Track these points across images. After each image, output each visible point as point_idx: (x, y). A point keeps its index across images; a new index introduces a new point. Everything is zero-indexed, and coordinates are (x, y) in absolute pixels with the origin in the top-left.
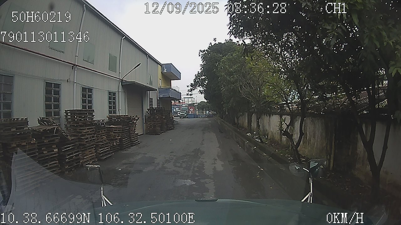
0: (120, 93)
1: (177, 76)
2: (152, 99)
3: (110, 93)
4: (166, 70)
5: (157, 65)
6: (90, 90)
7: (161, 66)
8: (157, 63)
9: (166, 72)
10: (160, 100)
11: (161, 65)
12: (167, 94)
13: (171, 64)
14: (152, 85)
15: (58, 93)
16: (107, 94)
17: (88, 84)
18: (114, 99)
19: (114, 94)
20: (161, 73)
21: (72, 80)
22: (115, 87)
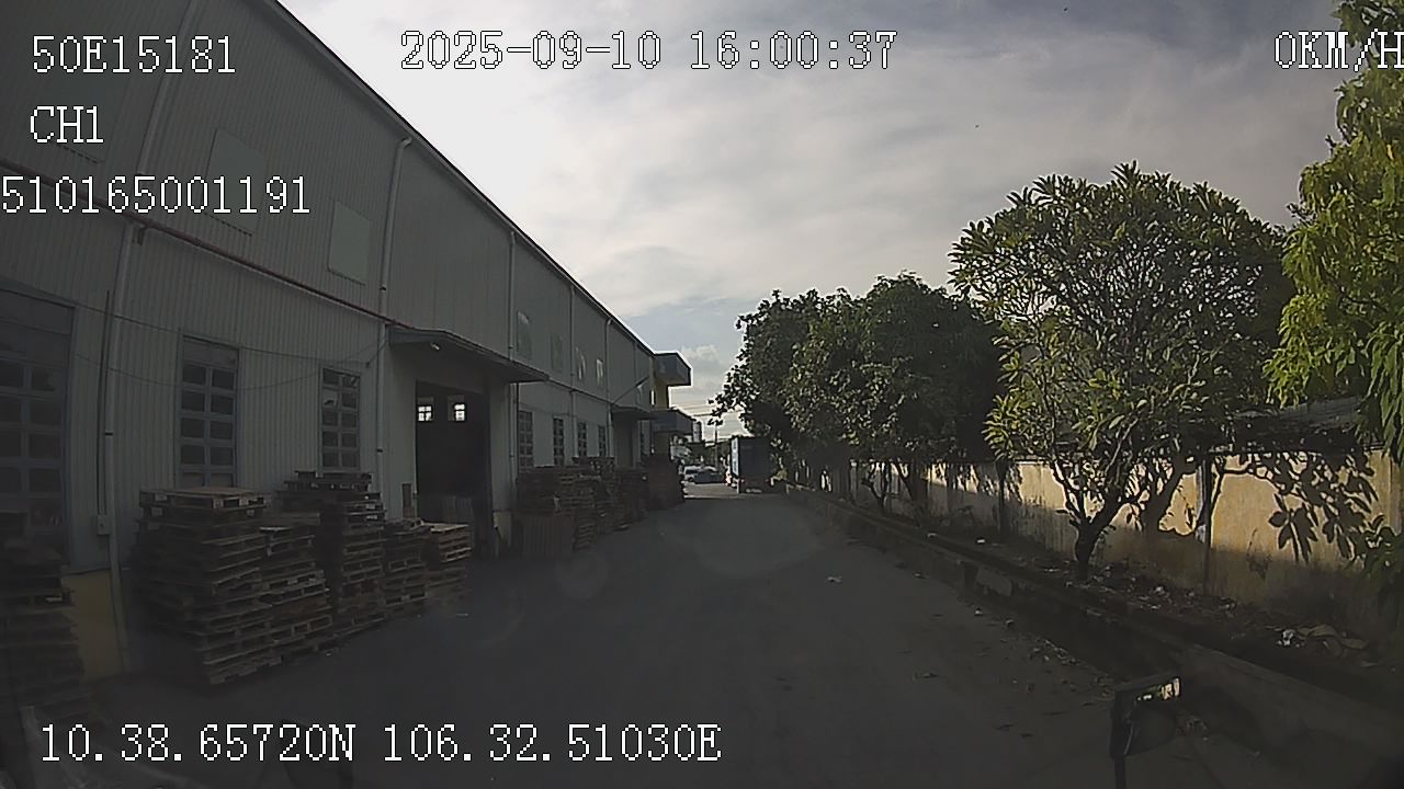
0: (610, 428)
1: (684, 377)
4: (665, 368)
7: (654, 359)
8: (647, 353)
9: (662, 371)
11: (654, 356)
12: (670, 424)
13: (675, 354)
18: (604, 436)
19: (604, 429)
20: (652, 375)
21: (571, 412)
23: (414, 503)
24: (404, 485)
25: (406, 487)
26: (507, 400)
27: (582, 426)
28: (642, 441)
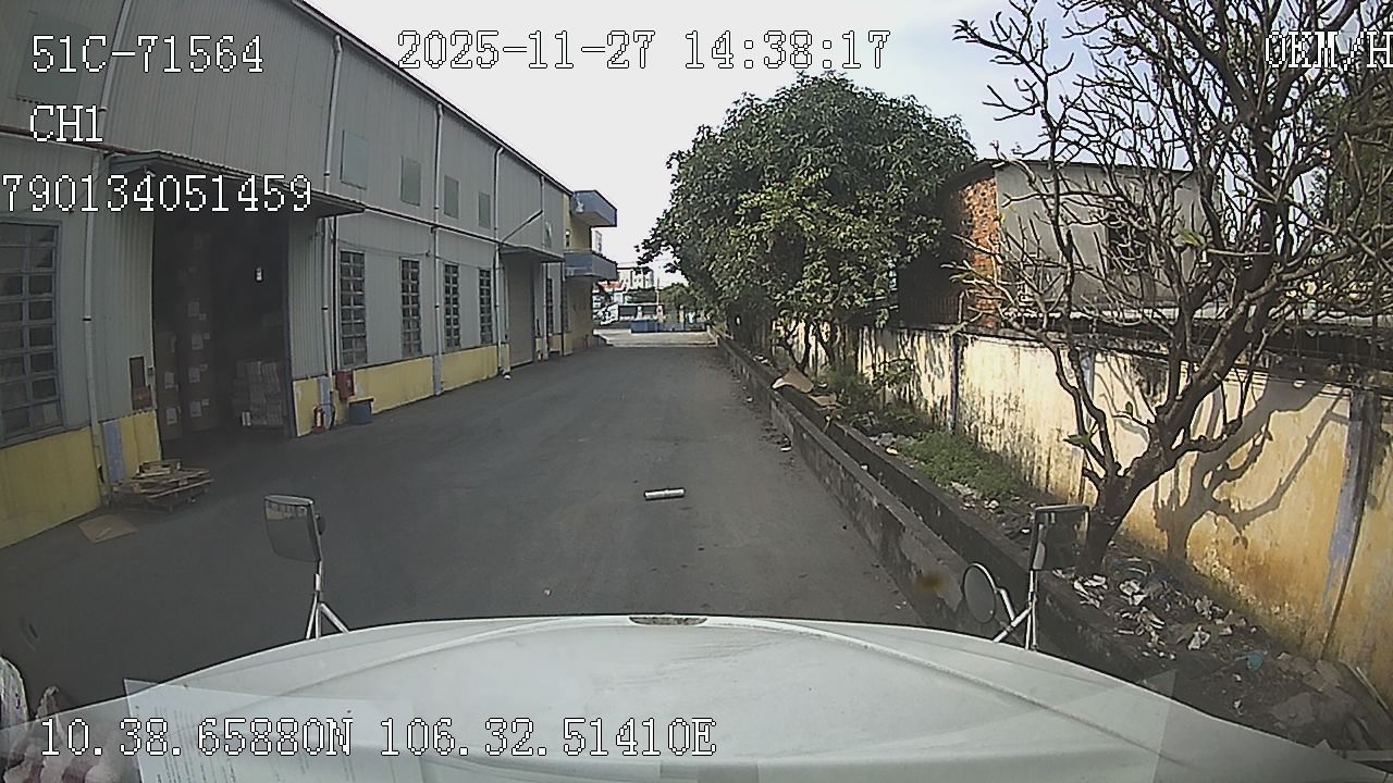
0: (497, 272)
1: (609, 217)
2: (551, 280)
3: (481, 271)
4: (583, 208)
5: (560, 194)
6: (455, 268)
7: (570, 196)
8: (562, 190)
9: (581, 210)
10: (567, 282)
11: (570, 194)
12: (585, 268)
13: (596, 191)
14: (550, 246)
15: (415, 277)
16: (478, 272)
17: (454, 260)
18: (489, 285)
19: (489, 272)
20: (568, 214)
21: (432, 252)
22: (488, 259)
23: (150, 382)
24: (131, 359)
25: (136, 364)
26: (319, 238)
27: (451, 270)
28: (549, 286)
